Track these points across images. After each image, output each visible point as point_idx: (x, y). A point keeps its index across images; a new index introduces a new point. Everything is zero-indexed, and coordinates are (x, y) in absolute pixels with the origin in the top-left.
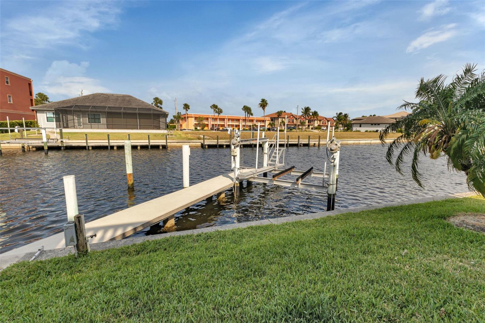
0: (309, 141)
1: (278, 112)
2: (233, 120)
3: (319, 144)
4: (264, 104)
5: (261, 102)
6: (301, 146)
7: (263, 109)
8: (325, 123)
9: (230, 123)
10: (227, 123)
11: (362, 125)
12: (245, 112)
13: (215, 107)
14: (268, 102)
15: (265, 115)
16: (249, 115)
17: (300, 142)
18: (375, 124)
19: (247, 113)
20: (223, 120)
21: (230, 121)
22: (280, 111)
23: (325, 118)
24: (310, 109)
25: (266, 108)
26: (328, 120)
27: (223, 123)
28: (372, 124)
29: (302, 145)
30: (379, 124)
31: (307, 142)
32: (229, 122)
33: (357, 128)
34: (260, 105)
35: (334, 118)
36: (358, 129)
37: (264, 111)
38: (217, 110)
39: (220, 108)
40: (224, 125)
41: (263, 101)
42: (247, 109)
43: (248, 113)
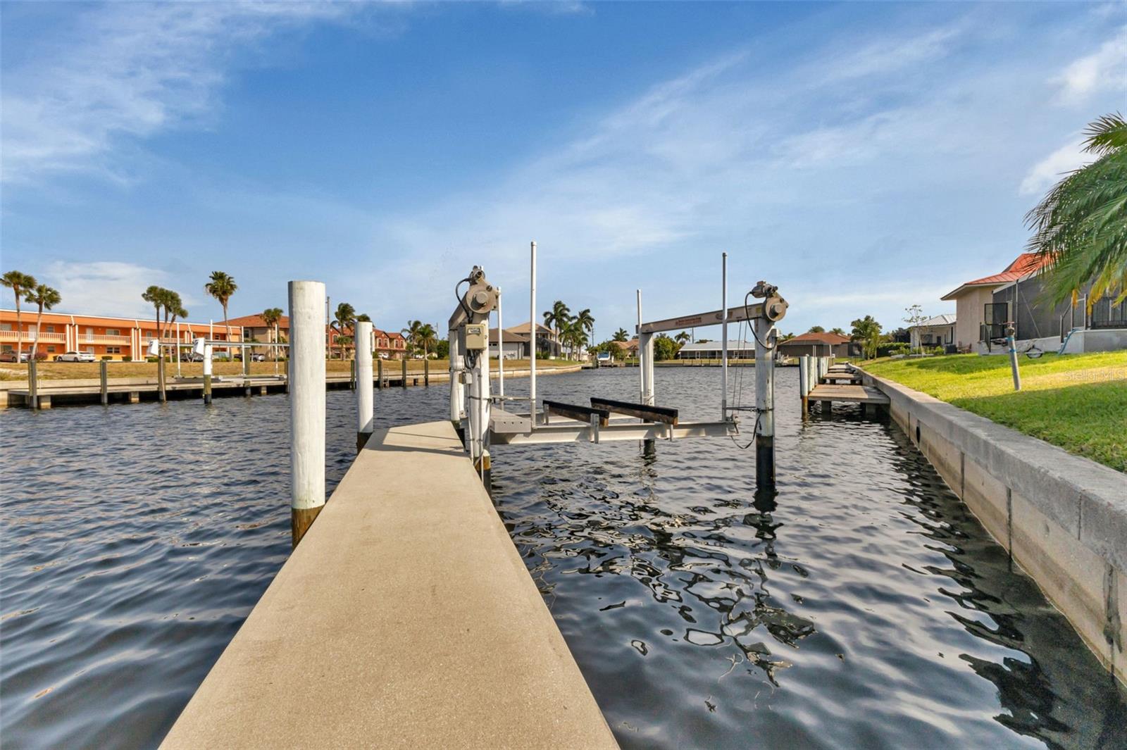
0: (404, 374)
1: (268, 312)
2: (99, 330)
3: (426, 380)
4: (221, 287)
5: (211, 281)
6: (385, 385)
7: (222, 300)
8: (386, 345)
9: (90, 339)
10: (72, 340)
12: (158, 307)
13: (18, 281)
14: (236, 282)
15: (229, 318)
16: (171, 315)
17: (384, 378)
19: (162, 309)
20: (60, 328)
21: (89, 333)
22: (272, 308)
23: (385, 333)
24: (354, 311)
25: (231, 299)
26: (391, 337)
27: (58, 341)
29: (387, 384)
31: (400, 377)
32: (85, 338)
34: (209, 287)
35: (403, 334)
37: (225, 306)
38: (35, 293)
39: (48, 286)
40: (63, 346)
41: (219, 277)
42: (162, 298)
43: (168, 309)
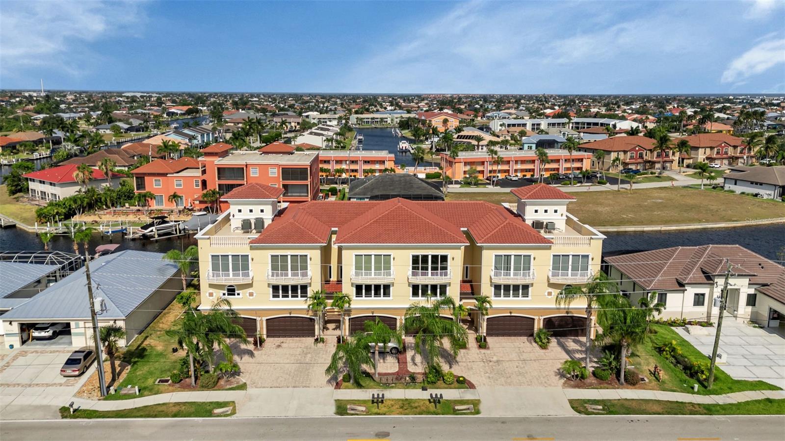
2: (523, 161)
9: (519, 166)
10: (512, 167)
11: (738, 182)
18: (757, 183)
20: (507, 162)
21: (519, 164)
27: (507, 168)
28: (752, 183)
30: (761, 184)
33: (730, 186)
36: (734, 187)
40: (509, 170)
